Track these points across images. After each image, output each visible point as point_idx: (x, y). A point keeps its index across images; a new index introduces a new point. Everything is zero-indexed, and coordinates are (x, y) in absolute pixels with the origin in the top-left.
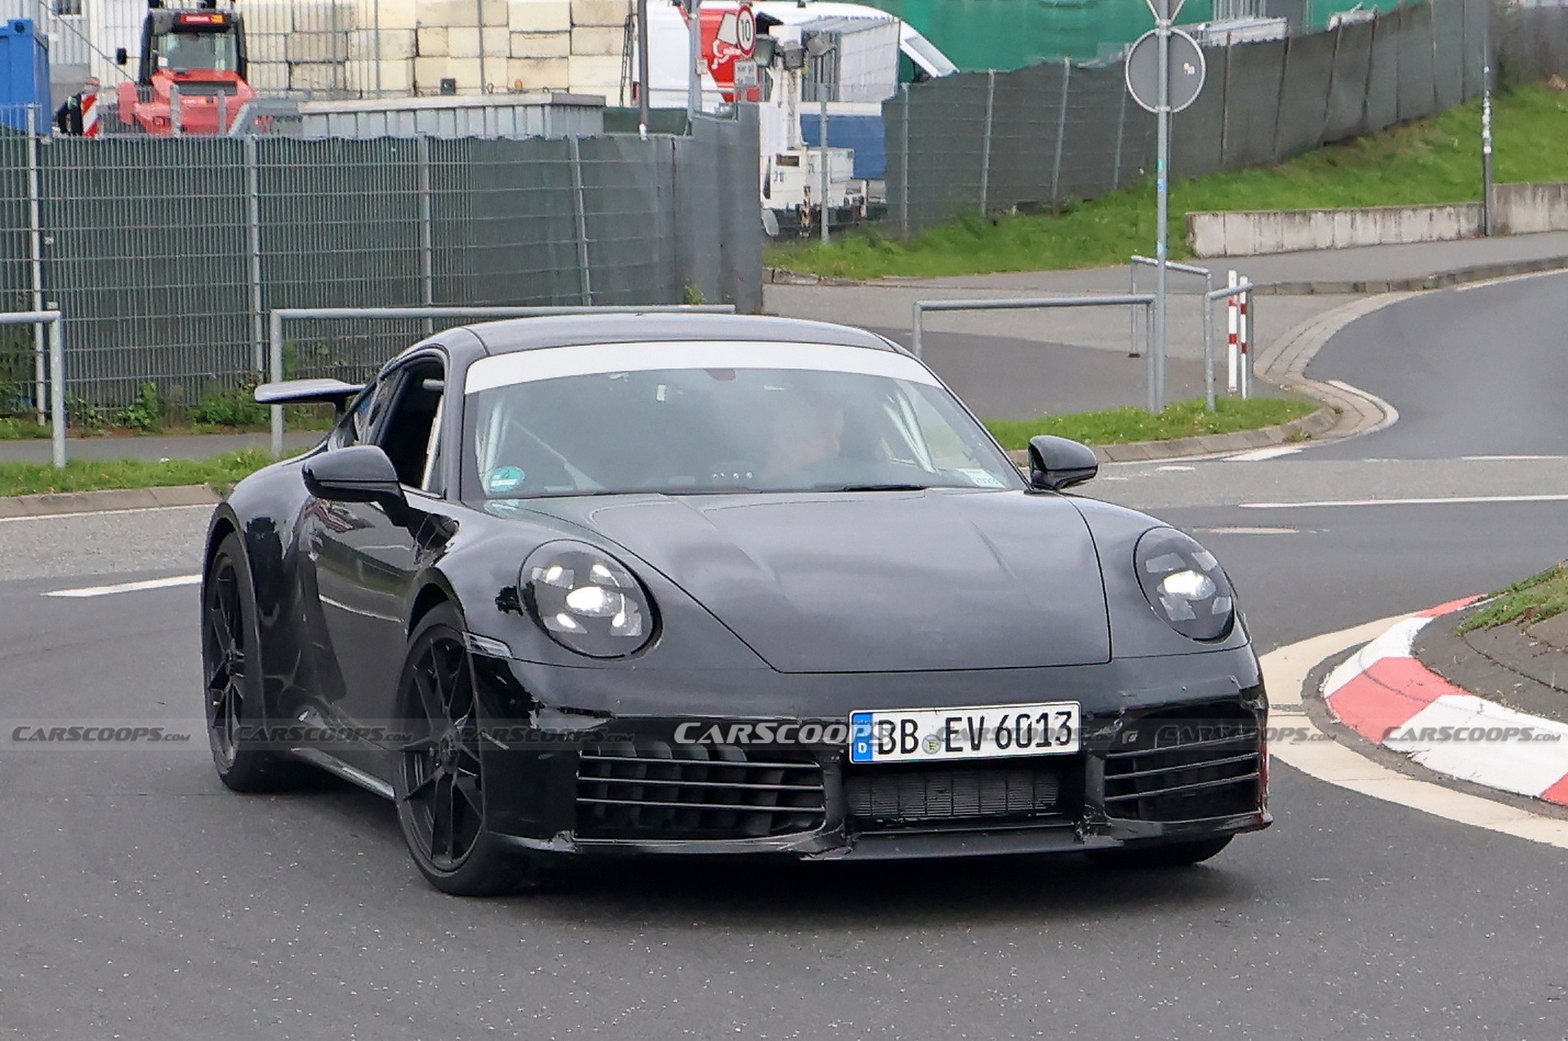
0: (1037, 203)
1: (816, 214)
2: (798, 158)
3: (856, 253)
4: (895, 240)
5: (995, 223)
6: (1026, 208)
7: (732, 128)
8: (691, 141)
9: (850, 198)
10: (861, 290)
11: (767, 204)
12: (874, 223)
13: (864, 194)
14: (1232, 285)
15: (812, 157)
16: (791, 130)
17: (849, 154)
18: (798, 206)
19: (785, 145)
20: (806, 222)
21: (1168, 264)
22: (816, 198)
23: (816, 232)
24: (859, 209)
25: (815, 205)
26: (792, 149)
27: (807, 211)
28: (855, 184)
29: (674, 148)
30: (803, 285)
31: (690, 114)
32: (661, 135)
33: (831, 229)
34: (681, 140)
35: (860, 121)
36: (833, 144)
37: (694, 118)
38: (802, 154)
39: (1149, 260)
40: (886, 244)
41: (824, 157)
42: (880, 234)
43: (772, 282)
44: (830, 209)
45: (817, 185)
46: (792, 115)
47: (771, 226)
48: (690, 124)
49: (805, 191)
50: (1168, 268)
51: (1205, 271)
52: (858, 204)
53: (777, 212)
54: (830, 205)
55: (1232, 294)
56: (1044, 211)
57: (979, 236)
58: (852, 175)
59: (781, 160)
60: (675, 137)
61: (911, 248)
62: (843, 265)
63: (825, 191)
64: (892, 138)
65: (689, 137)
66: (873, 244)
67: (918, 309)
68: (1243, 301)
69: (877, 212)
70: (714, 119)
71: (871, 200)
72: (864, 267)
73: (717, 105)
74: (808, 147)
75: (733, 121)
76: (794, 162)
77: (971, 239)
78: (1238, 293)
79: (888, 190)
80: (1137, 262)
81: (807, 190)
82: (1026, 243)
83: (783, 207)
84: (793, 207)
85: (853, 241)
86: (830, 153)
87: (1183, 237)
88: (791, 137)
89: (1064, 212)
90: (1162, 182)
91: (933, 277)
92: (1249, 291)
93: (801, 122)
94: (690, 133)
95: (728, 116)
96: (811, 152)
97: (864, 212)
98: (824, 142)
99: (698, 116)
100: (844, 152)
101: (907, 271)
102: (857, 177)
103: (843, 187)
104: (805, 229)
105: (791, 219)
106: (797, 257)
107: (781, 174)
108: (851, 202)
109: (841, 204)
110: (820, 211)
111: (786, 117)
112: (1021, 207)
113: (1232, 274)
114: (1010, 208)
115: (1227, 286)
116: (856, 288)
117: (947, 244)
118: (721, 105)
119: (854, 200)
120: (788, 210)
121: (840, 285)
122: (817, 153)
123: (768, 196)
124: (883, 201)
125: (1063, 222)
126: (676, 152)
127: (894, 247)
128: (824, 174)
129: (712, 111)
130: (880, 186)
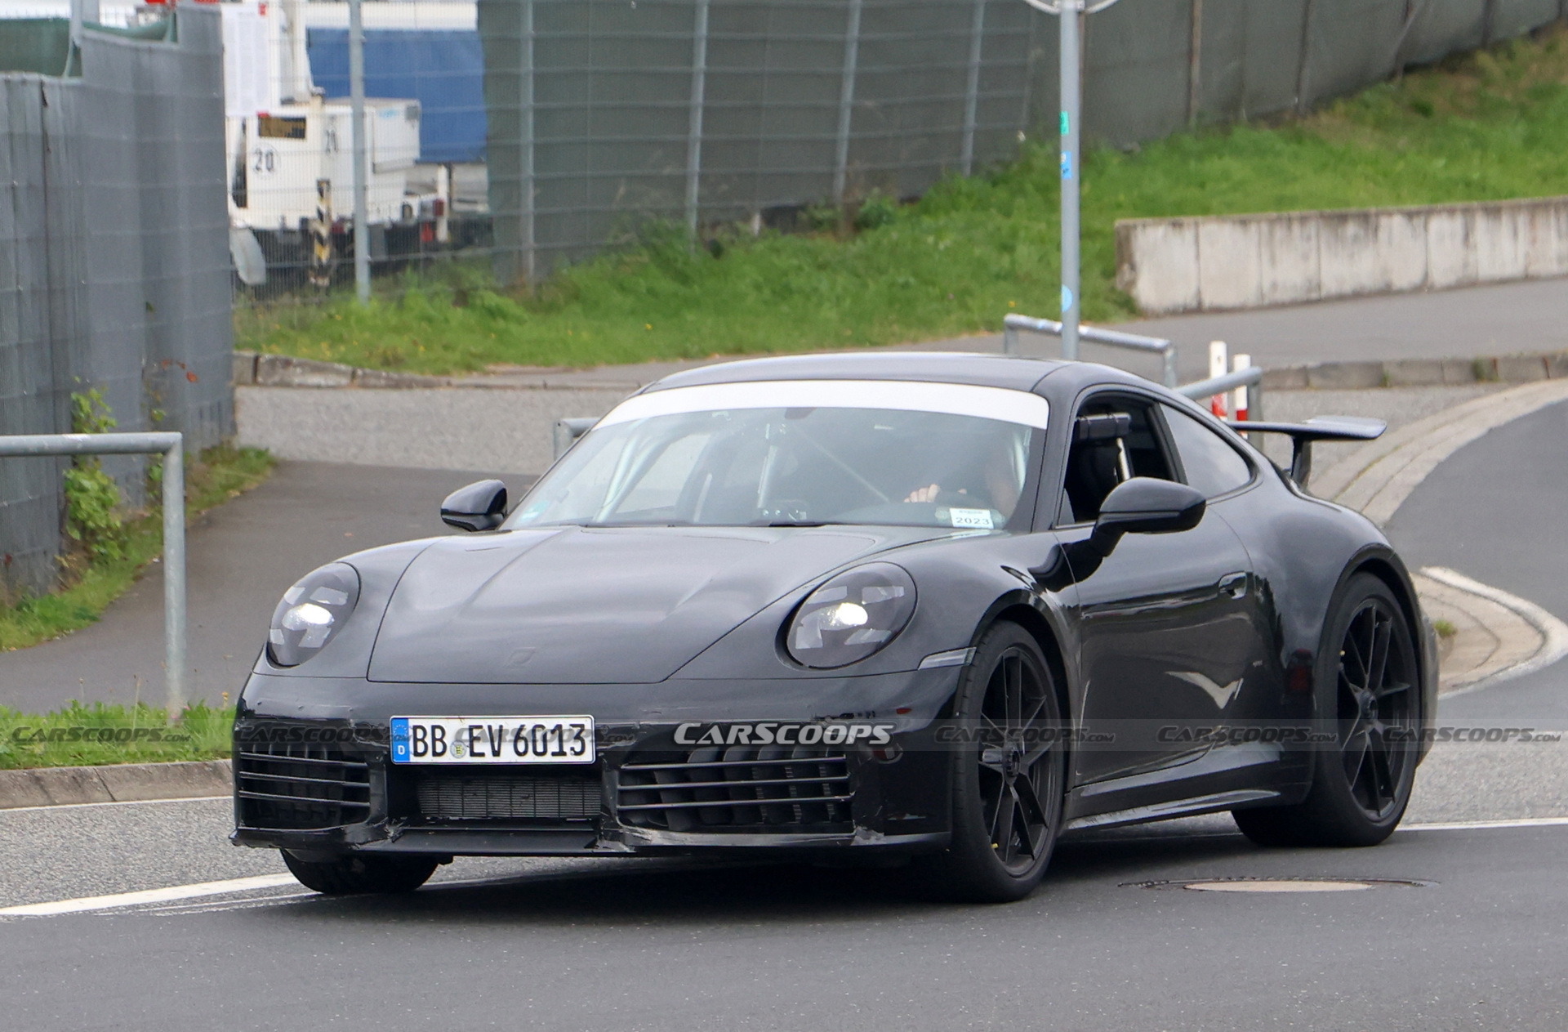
0: (803, 208)
1: (342, 239)
2: (303, 120)
3: (429, 320)
4: (510, 290)
5: (717, 250)
6: (780, 218)
7: (165, 59)
8: (81, 89)
9: (415, 202)
10: (442, 396)
11: (241, 218)
12: (465, 253)
13: (442, 193)
14: (1218, 372)
15: (333, 118)
16: (287, 62)
17: (411, 114)
18: (304, 221)
19: (275, 92)
20: (323, 254)
21: (1084, 330)
22: (342, 205)
23: (344, 275)
24: (433, 226)
25: (342, 220)
26: (287, 101)
27: (324, 231)
28: (426, 174)
29: (44, 102)
30: (319, 387)
31: (75, 33)
32: (15, 76)
33: (376, 269)
34: (59, 86)
35: (435, 43)
36: (378, 89)
37: (84, 38)
38: (313, 113)
39: (1042, 323)
40: (492, 299)
41: (359, 118)
42: (475, 277)
43: (255, 382)
44: (372, 229)
45: (343, 176)
46: (288, 29)
47: (250, 264)
48: (77, 51)
49: (321, 193)
50: (1083, 339)
51: (1159, 343)
52: (430, 216)
53: (262, 236)
54: (373, 219)
55: (1218, 390)
56: (816, 225)
57: (683, 278)
58: (416, 154)
59: (269, 126)
60: (46, 79)
61: (542, 307)
62: (400, 344)
63: (361, 190)
64: (499, 79)
65: (75, 81)
66: (463, 298)
67: (565, 433)
68: (1241, 404)
69: (469, 231)
70: (124, 41)
71: (457, 207)
72: (446, 347)
73: (132, 11)
74: (325, 98)
75: (166, 44)
76: (296, 129)
77: (666, 285)
78: (1230, 388)
79: (493, 184)
80: (1014, 327)
81: (323, 187)
82: (784, 292)
83: (271, 223)
84: (293, 223)
85: (417, 295)
86: (372, 109)
87: (1110, 273)
88: (286, 78)
89: (861, 225)
90: (1069, 159)
91: (589, 365)
92: (1253, 384)
93: (309, 45)
94: (77, 71)
95: (156, 34)
96: (332, 109)
97: (443, 233)
98: (357, 87)
99: (90, 34)
100: (400, 106)
101: (538, 356)
102: (430, 155)
103: (400, 179)
104: (322, 270)
105: (290, 251)
106: (304, 327)
107: (270, 154)
108: (416, 212)
109: (396, 216)
110: (352, 231)
111: (275, 33)
112: (772, 217)
113: (1218, 349)
114: (747, 218)
115: (1204, 373)
116: (428, 392)
117: (617, 298)
118: (139, 10)
119: (423, 208)
120: (286, 231)
121: (397, 385)
122: (342, 110)
123: (241, 202)
124: (482, 208)
125: (857, 246)
126: (49, 112)
127: (508, 303)
128: (359, 154)
129: (122, 23)
130: (475, 177)
